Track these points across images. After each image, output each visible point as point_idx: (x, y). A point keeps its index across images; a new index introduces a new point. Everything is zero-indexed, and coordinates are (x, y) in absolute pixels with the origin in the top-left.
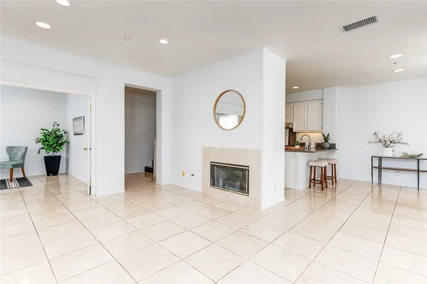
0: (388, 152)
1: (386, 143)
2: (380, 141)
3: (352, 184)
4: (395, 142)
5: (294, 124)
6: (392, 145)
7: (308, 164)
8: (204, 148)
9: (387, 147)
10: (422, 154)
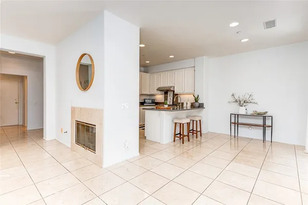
0: (242, 111)
1: (241, 103)
2: (236, 101)
3: (215, 136)
4: (247, 102)
5: (175, 88)
6: (245, 104)
7: (173, 121)
8: (72, 107)
9: (241, 106)
10: (266, 112)
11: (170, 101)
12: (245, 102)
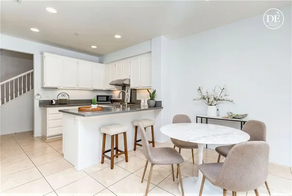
0: (212, 112)
1: (210, 100)
2: (204, 98)
4: (219, 100)
5: (131, 81)
6: (215, 102)
9: (210, 105)
10: (246, 115)
11: (128, 99)
12: (215, 99)
